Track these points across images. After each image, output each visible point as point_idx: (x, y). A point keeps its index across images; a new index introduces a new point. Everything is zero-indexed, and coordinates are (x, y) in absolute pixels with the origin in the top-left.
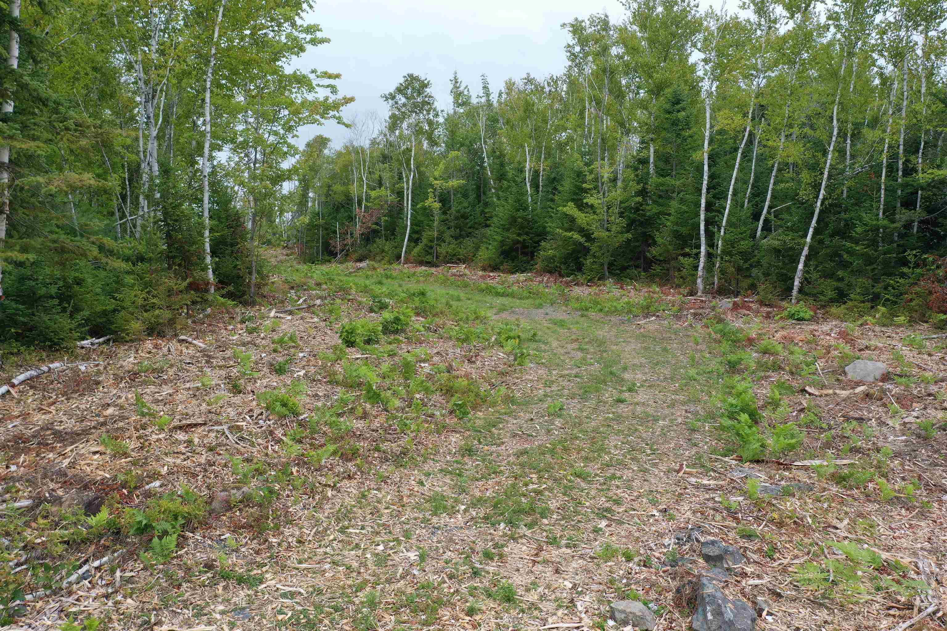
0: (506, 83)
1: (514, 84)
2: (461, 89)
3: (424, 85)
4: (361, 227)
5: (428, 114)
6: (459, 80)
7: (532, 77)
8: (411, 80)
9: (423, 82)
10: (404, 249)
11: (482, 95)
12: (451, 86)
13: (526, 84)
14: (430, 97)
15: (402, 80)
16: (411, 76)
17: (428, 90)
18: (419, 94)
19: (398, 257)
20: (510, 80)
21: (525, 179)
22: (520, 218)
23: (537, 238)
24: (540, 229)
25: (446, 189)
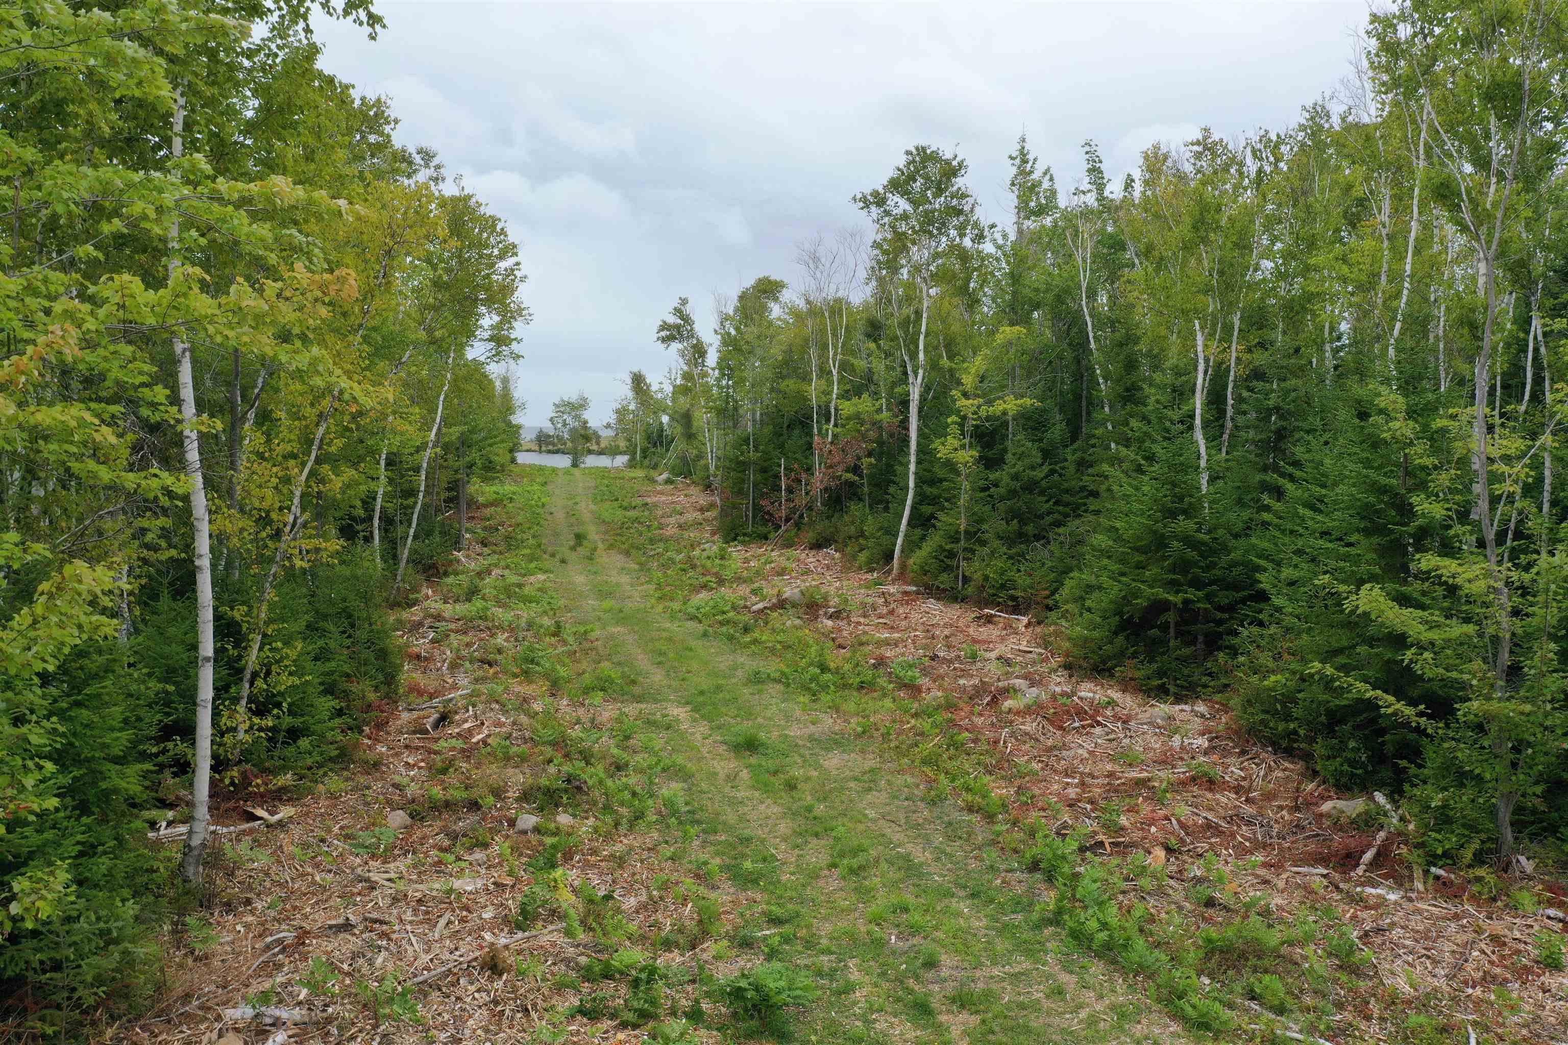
0: (1146, 158)
1: (1166, 157)
2: (1036, 176)
3: (951, 171)
4: (824, 474)
5: (962, 235)
6: (1031, 157)
7: (1216, 137)
8: (923, 161)
9: (948, 162)
10: (900, 541)
11: (1085, 186)
12: (1014, 171)
13: (1198, 156)
14: (964, 196)
15: (902, 161)
16: (921, 150)
17: (959, 182)
18: (940, 191)
19: (888, 557)
20: (1156, 147)
21: (1192, 417)
22: (1176, 537)
23: (1224, 598)
24: (1236, 571)
25: (988, 419)
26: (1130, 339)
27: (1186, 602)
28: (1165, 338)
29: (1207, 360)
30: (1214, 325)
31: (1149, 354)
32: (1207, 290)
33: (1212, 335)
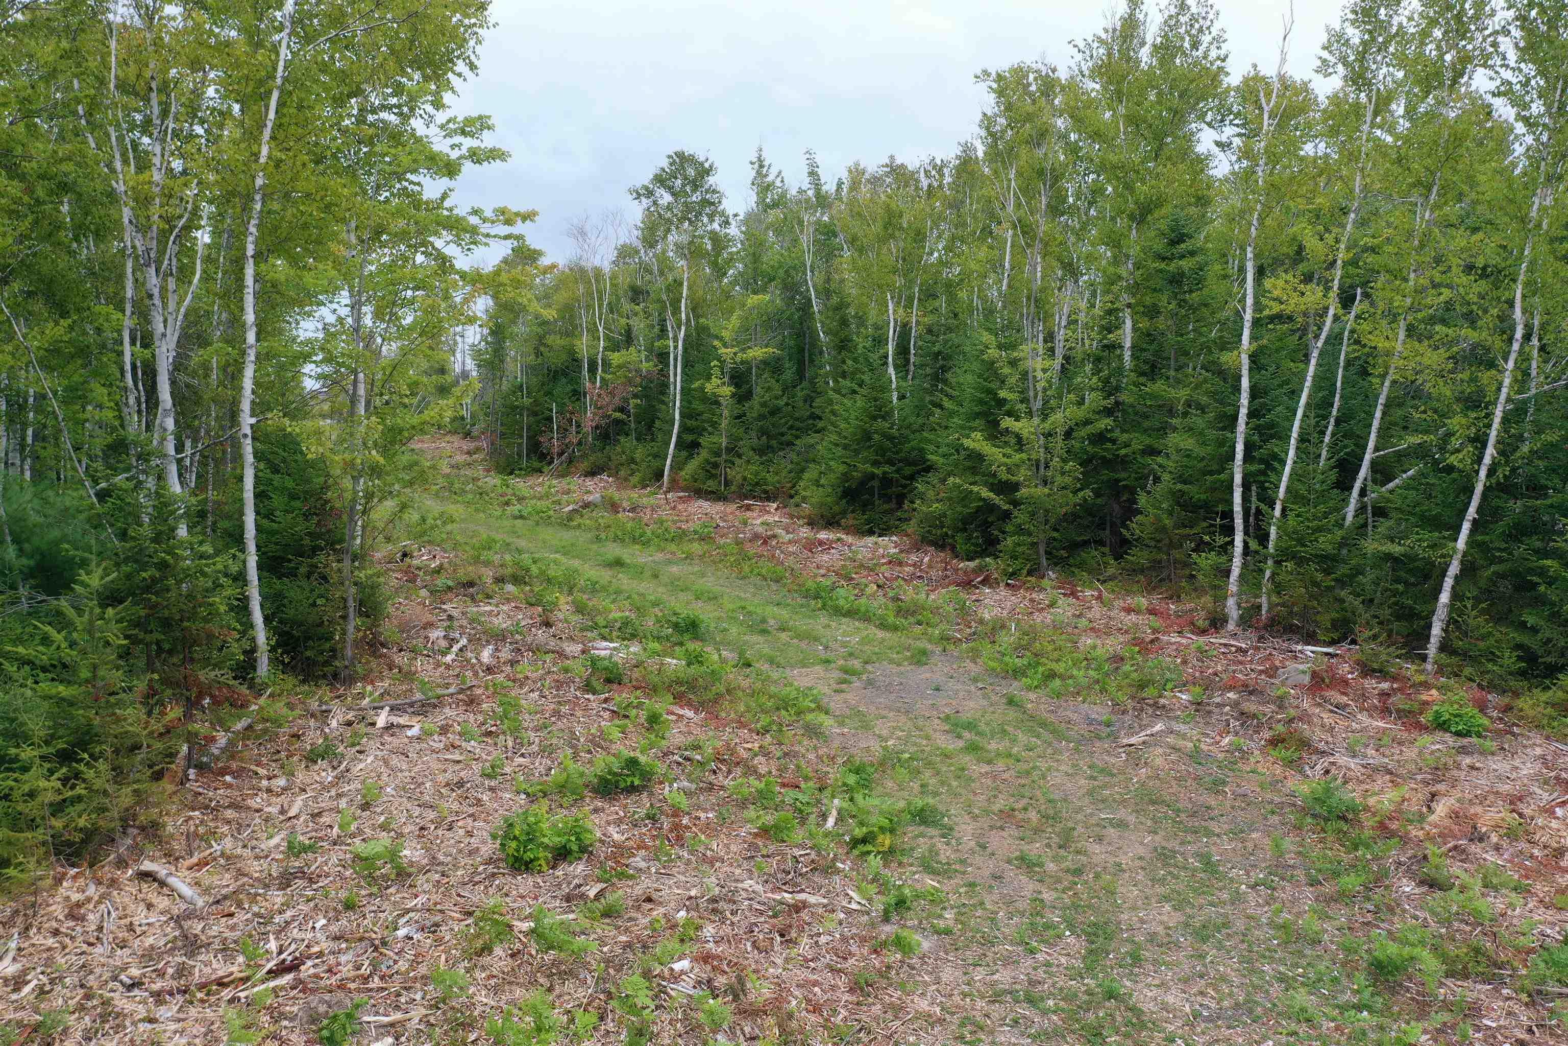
0: (850, 171)
1: (864, 172)
2: (770, 178)
3: (705, 171)
4: (595, 414)
5: (712, 222)
6: (766, 163)
7: (899, 161)
8: (682, 163)
9: (702, 164)
10: (668, 462)
11: (807, 186)
12: (754, 173)
13: (887, 175)
14: (714, 191)
15: (665, 163)
16: (680, 155)
17: (711, 180)
18: (695, 188)
19: (659, 475)
20: (857, 164)
21: (886, 357)
22: (876, 432)
23: (908, 471)
24: (914, 453)
25: (742, 362)
26: (841, 307)
27: (884, 473)
28: (867, 305)
29: (896, 321)
30: (900, 297)
31: (856, 316)
32: (895, 271)
33: (899, 303)
